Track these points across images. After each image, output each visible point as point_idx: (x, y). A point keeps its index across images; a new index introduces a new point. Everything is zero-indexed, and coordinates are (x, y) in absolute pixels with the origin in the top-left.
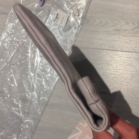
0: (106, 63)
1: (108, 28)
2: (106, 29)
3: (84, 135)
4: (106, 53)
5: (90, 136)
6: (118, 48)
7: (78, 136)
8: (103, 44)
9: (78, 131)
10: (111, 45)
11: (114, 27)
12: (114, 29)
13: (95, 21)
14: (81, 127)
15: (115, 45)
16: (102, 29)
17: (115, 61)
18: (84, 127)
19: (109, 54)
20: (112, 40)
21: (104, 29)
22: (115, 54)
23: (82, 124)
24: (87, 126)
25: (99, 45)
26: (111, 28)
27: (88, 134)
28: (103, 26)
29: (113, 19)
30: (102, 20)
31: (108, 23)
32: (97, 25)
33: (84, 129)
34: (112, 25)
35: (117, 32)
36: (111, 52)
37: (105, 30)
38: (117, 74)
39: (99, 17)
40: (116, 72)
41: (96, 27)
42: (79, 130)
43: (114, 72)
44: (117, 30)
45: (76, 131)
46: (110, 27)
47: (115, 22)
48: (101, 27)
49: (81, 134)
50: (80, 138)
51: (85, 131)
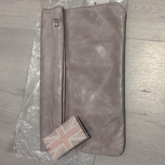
0: (149, 56)
1: (152, 15)
2: (150, 16)
3: (68, 135)
4: (149, 44)
5: (63, 132)
6: (163, 38)
7: (74, 136)
8: (146, 33)
9: (72, 142)
10: (155, 35)
11: (159, 14)
12: (159, 16)
13: (135, 7)
14: (67, 145)
15: (160, 35)
16: (145, 15)
17: (160, 54)
18: (65, 144)
19: (153, 45)
20: (157, 29)
21: (146, 16)
22: (160, 45)
23: (65, 148)
24: (62, 143)
25: (141, 35)
26: (156, 14)
27: (63, 135)
28: (146, 12)
29: (158, 4)
30: (145, 5)
31: (152, 9)
32: (138, 11)
33: (65, 141)
34: (156, 11)
35: (162, 20)
36: (154, 42)
37: (148, 17)
38: (162, 69)
39: (141, 1)
40: (160, 67)
41: (138, 14)
42: (70, 143)
43: (158, 67)
44: (163, 17)
45: (74, 143)
46: (154, 13)
47: (160, 8)
48: (144, 14)
49: (70, 138)
50: (72, 133)
51: (65, 139)
